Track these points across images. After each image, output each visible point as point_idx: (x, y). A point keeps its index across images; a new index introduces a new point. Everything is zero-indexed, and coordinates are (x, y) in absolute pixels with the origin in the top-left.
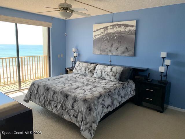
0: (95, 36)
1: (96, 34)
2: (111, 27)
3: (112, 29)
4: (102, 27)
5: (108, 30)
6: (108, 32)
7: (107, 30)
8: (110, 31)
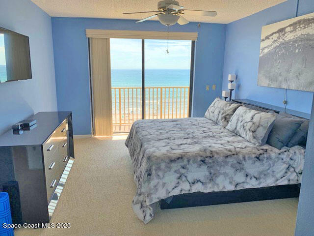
0: (263, 49)
1: (266, 46)
2: (292, 27)
3: (292, 31)
4: (276, 31)
5: (286, 35)
6: (285, 39)
7: (284, 35)
8: (290, 37)
